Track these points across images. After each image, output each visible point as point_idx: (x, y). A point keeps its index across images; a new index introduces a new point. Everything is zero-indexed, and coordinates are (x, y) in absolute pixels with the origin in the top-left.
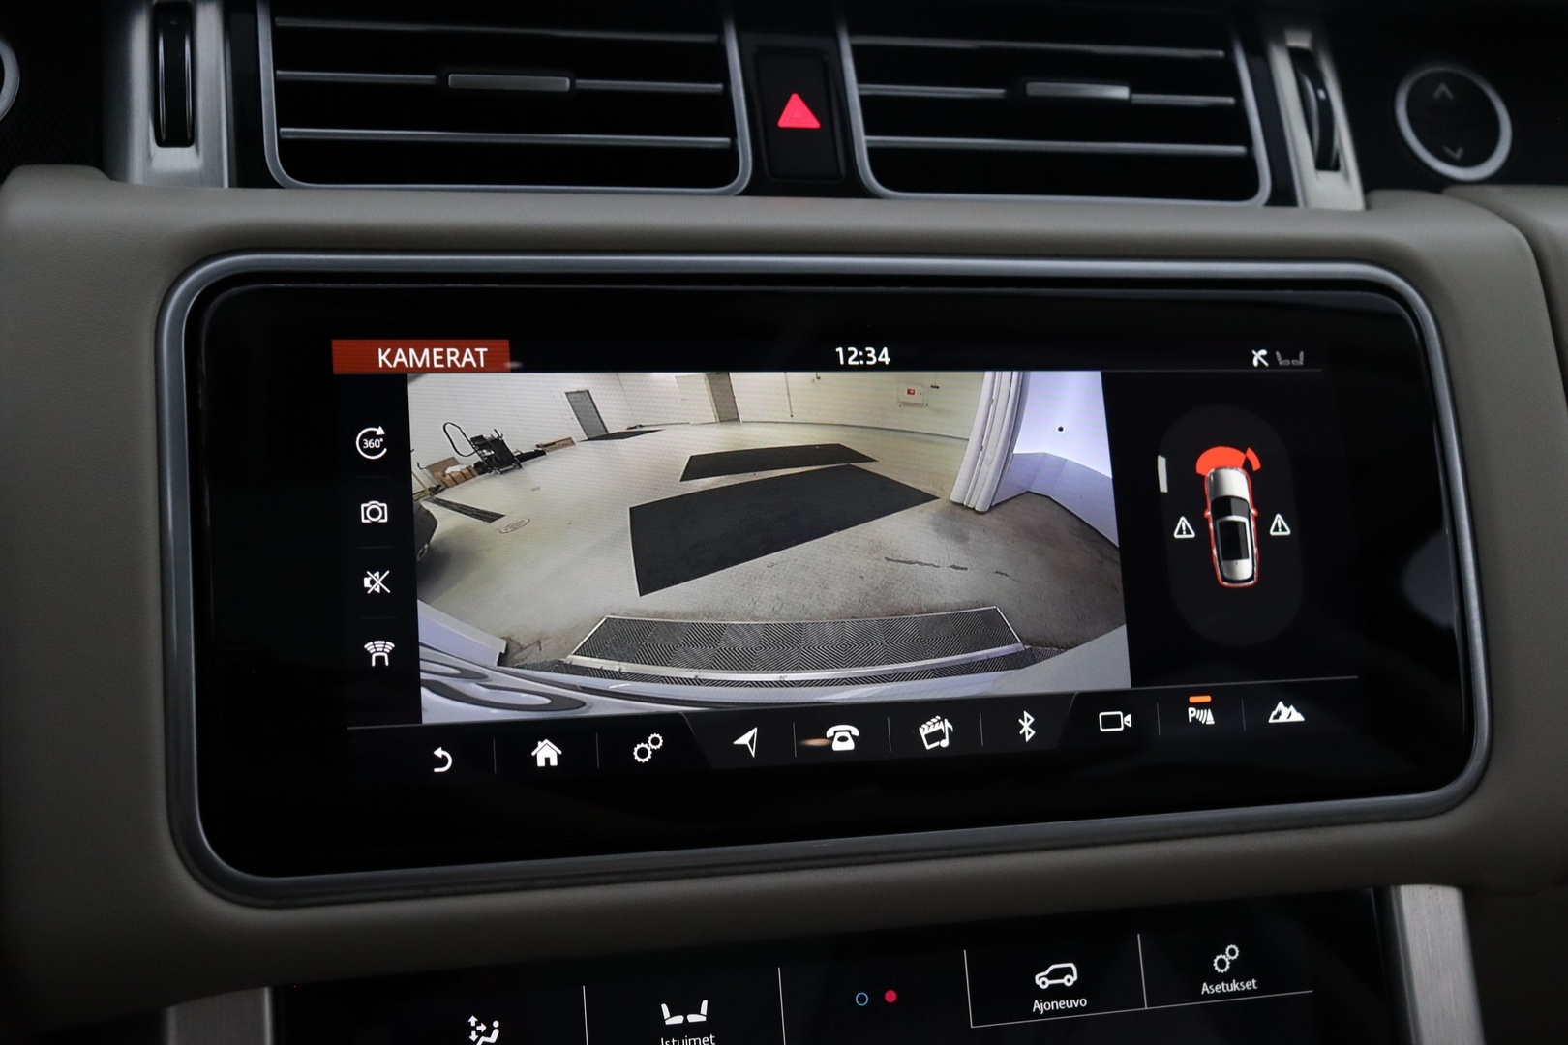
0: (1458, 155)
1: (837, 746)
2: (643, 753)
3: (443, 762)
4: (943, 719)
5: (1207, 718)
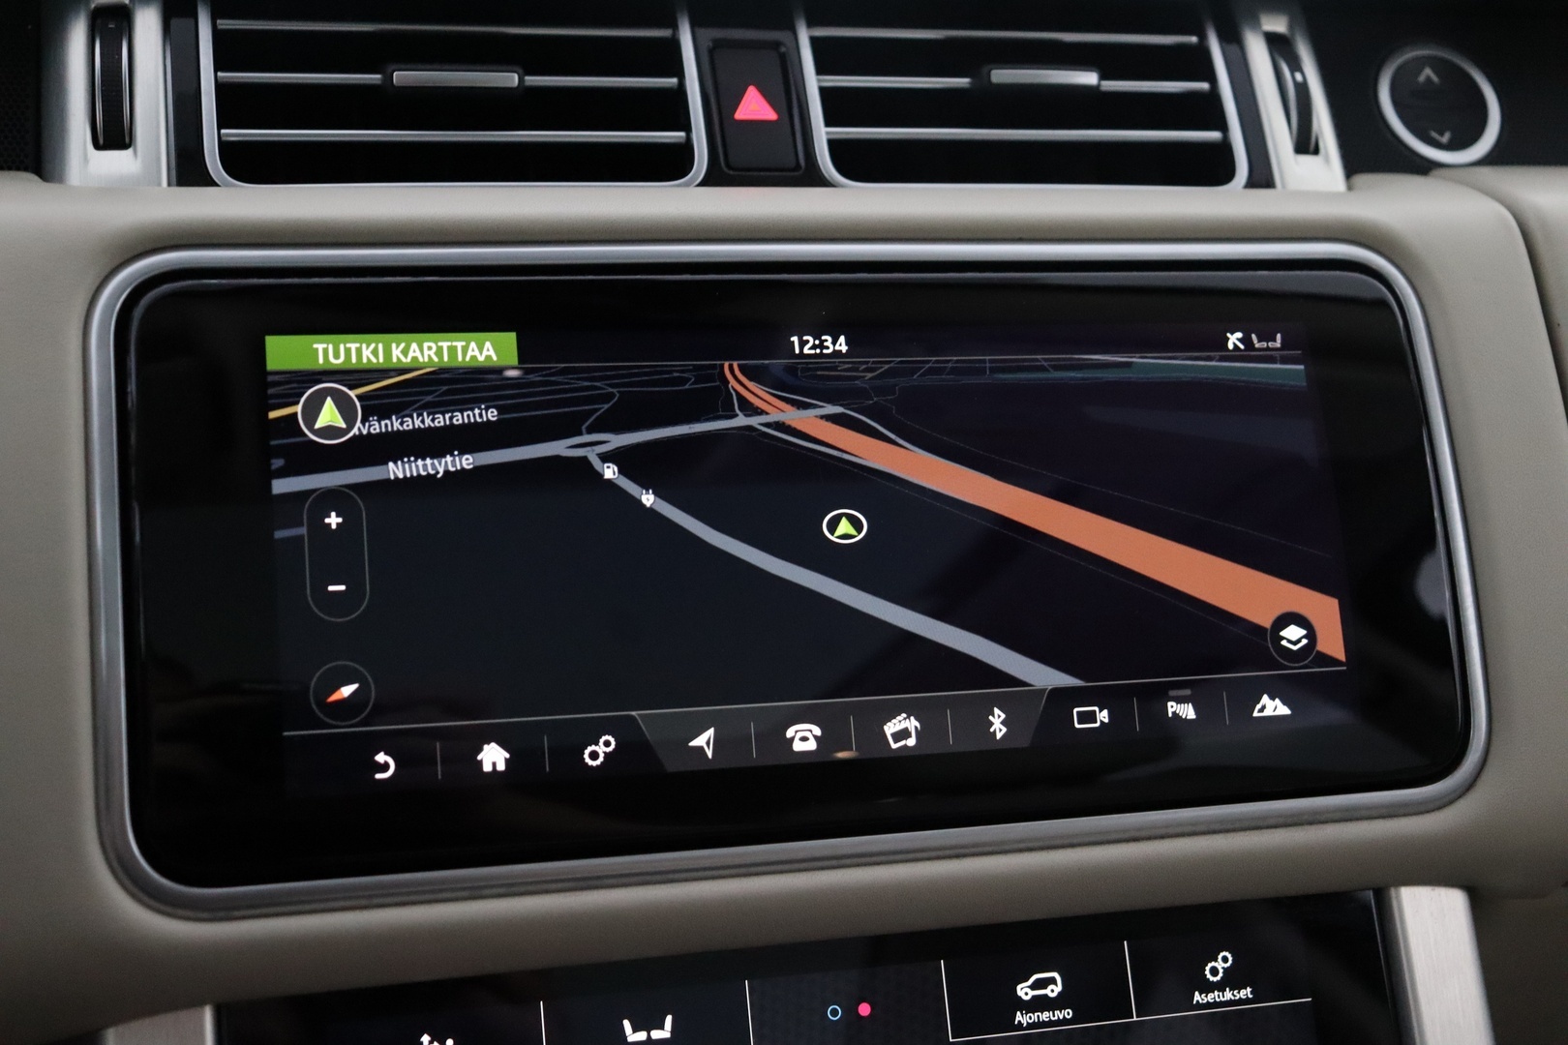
0: (1445, 139)
1: (798, 746)
2: (594, 755)
3: (385, 767)
4: (908, 717)
5: (1188, 712)
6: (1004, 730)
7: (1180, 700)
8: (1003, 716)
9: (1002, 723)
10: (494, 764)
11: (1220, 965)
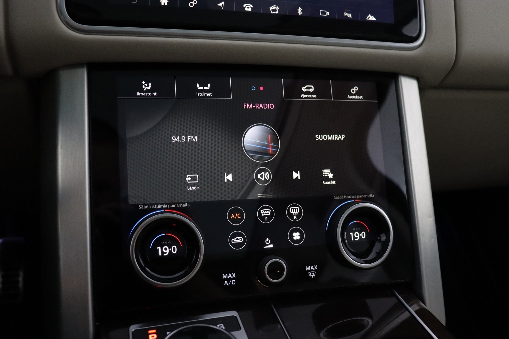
1: (246, 9)
2: (191, 4)
3: (135, 1)
4: (276, 6)
5: (350, 16)
6: (301, 13)
7: (348, 13)
8: (301, 9)
9: (301, 11)
10: (164, 3)
11: (355, 90)
